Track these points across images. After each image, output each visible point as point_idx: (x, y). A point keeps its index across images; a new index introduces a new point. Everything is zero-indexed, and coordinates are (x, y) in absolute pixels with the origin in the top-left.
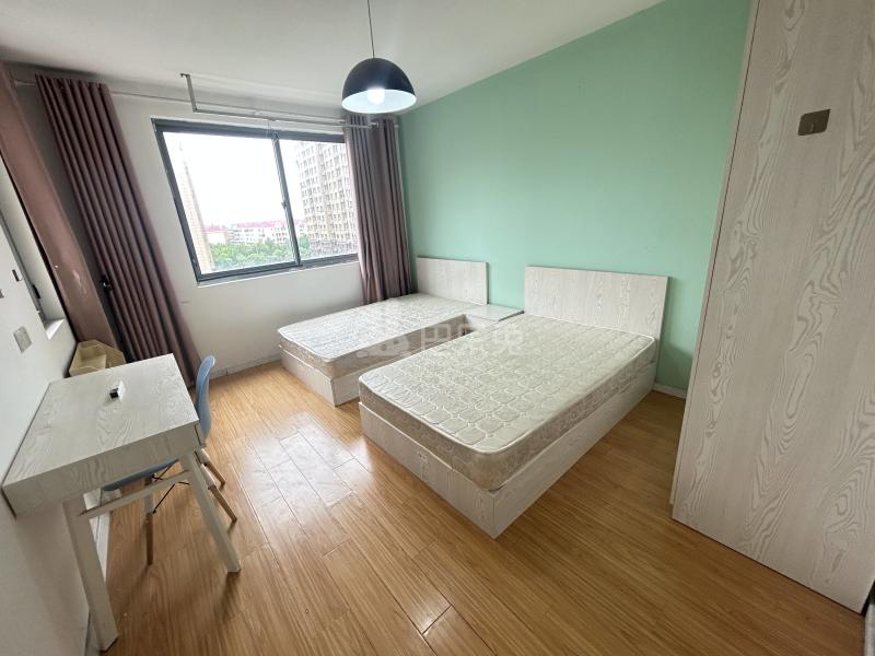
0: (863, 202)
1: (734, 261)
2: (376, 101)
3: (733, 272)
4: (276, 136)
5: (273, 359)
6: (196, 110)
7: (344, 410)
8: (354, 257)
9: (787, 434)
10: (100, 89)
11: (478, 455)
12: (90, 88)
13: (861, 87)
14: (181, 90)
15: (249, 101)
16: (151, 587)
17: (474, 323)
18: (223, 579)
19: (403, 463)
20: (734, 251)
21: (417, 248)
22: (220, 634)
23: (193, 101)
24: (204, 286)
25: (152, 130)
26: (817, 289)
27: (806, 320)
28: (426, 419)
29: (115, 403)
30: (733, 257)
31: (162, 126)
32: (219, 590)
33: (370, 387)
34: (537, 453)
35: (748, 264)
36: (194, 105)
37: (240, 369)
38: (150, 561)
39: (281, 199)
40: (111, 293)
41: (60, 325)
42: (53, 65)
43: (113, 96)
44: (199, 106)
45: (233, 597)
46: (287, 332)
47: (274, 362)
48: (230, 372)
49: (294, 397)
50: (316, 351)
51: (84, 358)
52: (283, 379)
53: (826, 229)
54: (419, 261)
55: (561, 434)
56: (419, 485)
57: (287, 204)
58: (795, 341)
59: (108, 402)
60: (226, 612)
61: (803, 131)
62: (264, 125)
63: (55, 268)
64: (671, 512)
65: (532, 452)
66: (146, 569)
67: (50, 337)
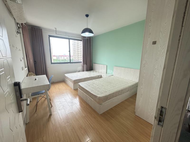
0: (162, 56)
1: (144, 65)
2: (87, 34)
3: (144, 67)
4: (69, 39)
5: (63, 80)
6: (56, 34)
7: (75, 90)
8: (81, 62)
9: (153, 96)
10: (41, 30)
11: (98, 97)
12: (39, 29)
13: (160, 38)
14: (54, 30)
15: (66, 33)
16: (36, 115)
17: (103, 76)
18: (49, 115)
19: (85, 100)
20: (144, 63)
21: (94, 62)
22: (47, 124)
23: (56, 32)
24: (52, 65)
25: (48, 37)
26: (156, 70)
27: (155, 75)
28: (90, 91)
29: (36, 80)
30: (144, 64)
31: (50, 36)
32: (48, 117)
33: (80, 85)
34: (110, 99)
35: (146, 65)
36: (56, 33)
37: (56, 82)
38: (36, 111)
39: (69, 50)
40: (36, 64)
41: (27, 68)
42: (34, 25)
43: (43, 31)
44: (57, 33)
45: (50, 118)
46: (66, 75)
47: (63, 81)
48: (54, 82)
49: (66, 87)
50: (71, 78)
51: (30, 75)
52: (64, 84)
53: (157, 60)
54: (94, 64)
55: (115, 96)
56: (87, 104)
57: (70, 51)
58: (154, 79)
59: (34, 80)
60: (48, 120)
61: (153, 44)
62: (67, 37)
63: (28, 59)
64: (135, 113)
65: (109, 98)
66: (35, 112)
67: (26, 69)
